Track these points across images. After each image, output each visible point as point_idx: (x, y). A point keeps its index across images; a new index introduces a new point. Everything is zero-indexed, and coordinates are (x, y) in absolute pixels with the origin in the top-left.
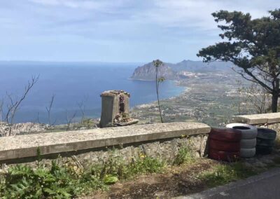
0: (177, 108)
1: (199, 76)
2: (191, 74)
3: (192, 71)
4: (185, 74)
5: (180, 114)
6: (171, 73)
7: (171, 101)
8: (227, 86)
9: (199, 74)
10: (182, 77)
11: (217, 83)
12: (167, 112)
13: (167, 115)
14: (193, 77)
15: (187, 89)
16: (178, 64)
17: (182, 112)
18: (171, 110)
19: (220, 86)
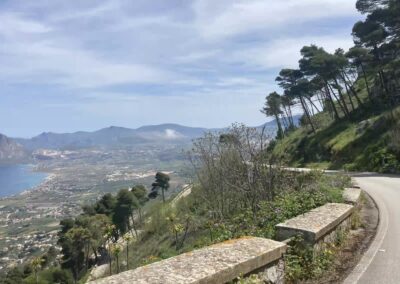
0: (34, 208)
1: (68, 155)
2: (56, 153)
3: (56, 149)
4: (45, 153)
5: (39, 216)
6: (21, 154)
7: (22, 198)
8: (108, 167)
9: (67, 152)
10: (41, 158)
11: (94, 163)
12: (17, 217)
13: (16, 221)
14: (58, 157)
15: (50, 177)
16: (34, 139)
17: (41, 212)
18: (23, 213)
19: (98, 168)
